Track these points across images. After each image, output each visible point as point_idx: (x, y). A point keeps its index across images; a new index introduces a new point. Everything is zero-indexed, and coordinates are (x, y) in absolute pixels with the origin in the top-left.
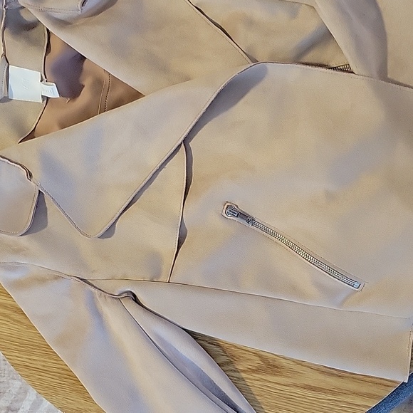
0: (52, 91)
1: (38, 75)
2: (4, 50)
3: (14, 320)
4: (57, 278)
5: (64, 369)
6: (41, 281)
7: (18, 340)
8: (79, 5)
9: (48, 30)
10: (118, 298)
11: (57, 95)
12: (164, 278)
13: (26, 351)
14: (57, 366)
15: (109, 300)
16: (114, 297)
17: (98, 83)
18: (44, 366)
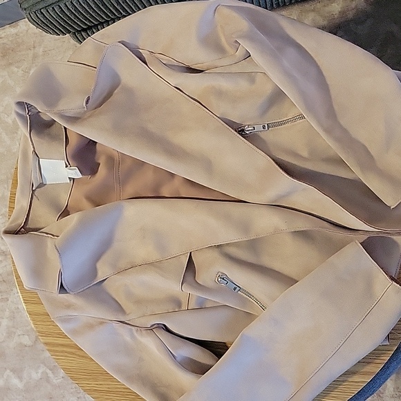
0: (76, 173)
1: (63, 163)
2: (34, 148)
3: (79, 356)
4: (102, 323)
5: (124, 388)
6: (90, 327)
7: (85, 371)
8: (84, 104)
9: (65, 128)
10: (151, 329)
11: (80, 176)
12: (184, 307)
13: (93, 379)
14: (119, 386)
15: (144, 332)
16: (147, 329)
17: (111, 160)
18: (109, 388)
